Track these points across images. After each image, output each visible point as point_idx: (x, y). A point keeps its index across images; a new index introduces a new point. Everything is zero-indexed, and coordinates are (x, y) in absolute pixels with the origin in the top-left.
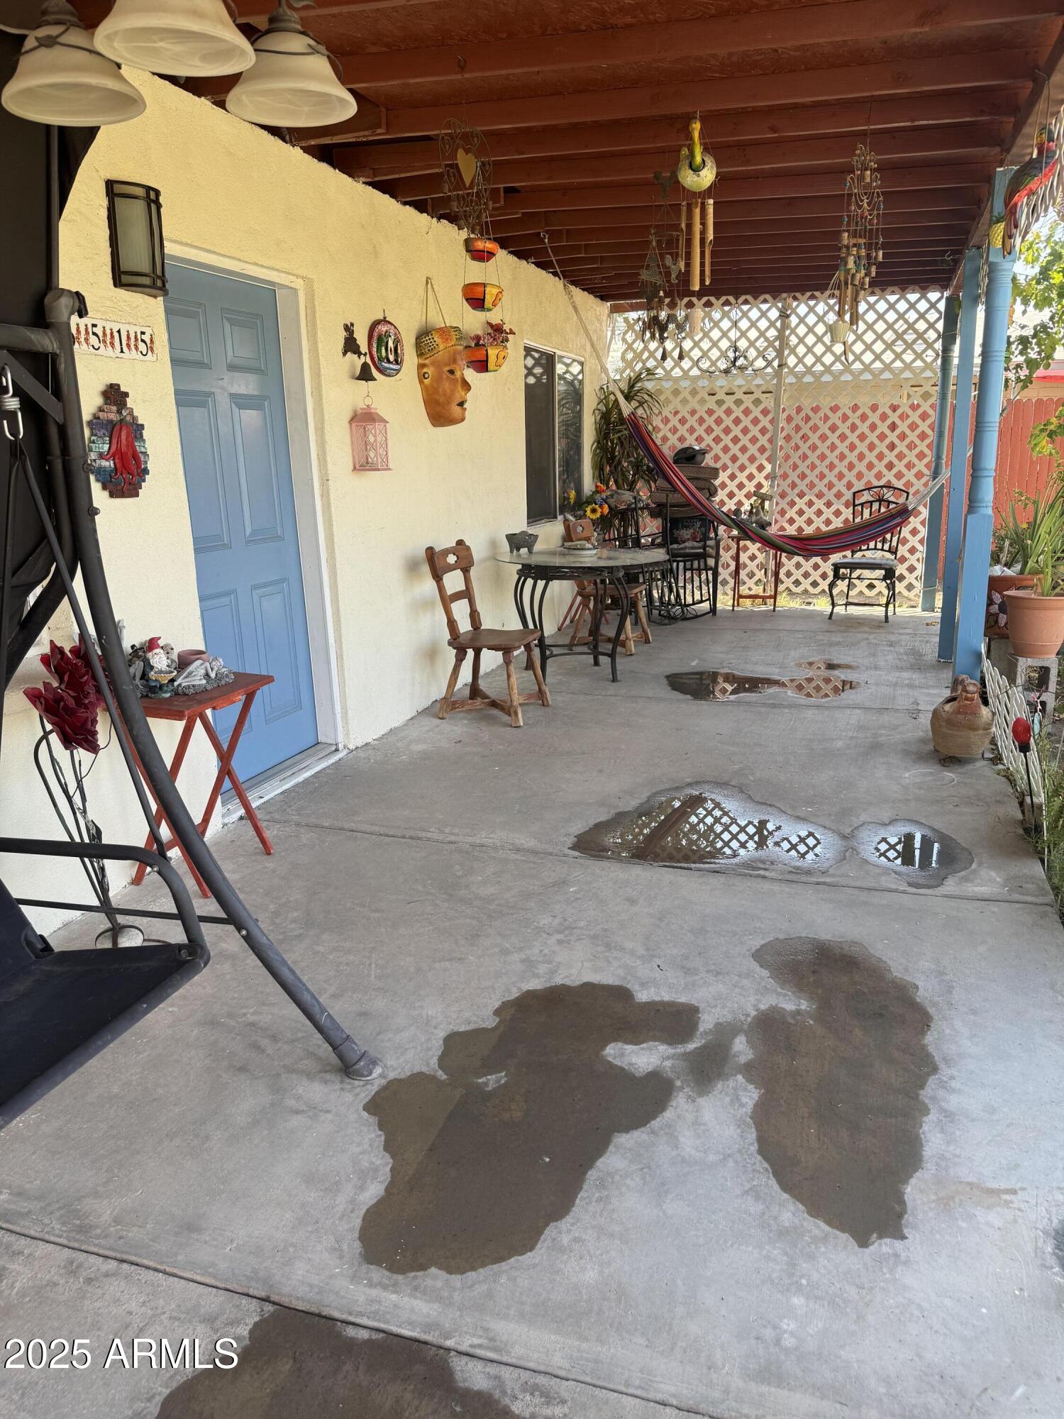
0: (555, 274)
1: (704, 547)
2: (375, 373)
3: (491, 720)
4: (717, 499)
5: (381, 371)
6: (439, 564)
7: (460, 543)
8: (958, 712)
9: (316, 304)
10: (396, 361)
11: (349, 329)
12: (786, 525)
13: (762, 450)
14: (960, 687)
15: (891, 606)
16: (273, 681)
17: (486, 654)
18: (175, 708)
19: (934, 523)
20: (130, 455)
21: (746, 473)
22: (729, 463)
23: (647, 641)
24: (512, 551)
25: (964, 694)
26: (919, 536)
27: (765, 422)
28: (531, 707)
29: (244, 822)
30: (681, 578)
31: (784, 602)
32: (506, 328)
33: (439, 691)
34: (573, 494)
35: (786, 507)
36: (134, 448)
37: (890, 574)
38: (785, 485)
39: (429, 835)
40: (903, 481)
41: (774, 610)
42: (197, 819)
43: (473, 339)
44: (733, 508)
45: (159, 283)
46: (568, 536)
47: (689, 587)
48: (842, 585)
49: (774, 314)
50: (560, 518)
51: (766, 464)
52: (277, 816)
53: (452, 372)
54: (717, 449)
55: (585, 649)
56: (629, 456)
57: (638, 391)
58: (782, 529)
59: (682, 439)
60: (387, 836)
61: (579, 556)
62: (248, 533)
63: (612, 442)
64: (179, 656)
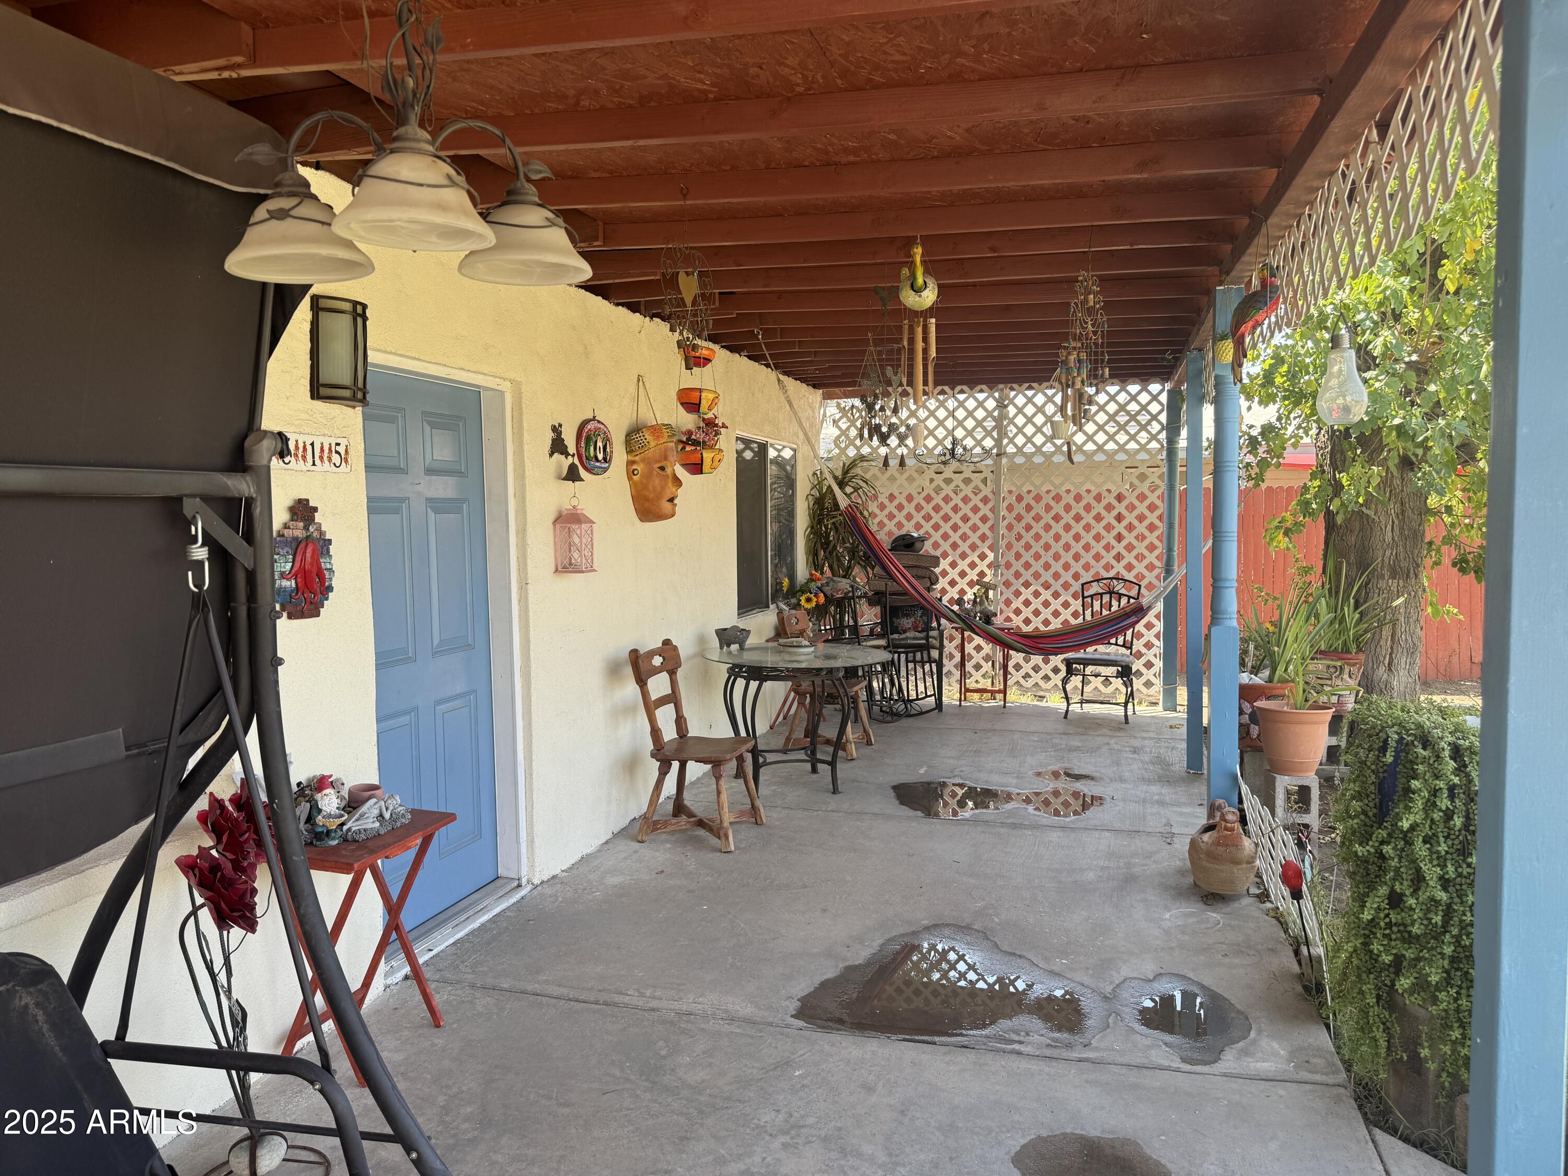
0: (768, 366)
1: (927, 638)
2: (582, 472)
3: (698, 843)
4: (938, 587)
5: (587, 469)
6: (643, 666)
7: (667, 642)
8: (1218, 844)
9: (524, 406)
10: (605, 459)
11: (556, 430)
12: (1012, 616)
13: (983, 538)
14: (1218, 814)
15: (1130, 706)
16: (455, 819)
17: (691, 766)
18: (343, 860)
19: (1170, 617)
20: (315, 570)
21: (968, 560)
22: (950, 551)
23: (869, 743)
24: (721, 648)
25: (1223, 823)
26: (1155, 631)
27: (985, 510)
28: (743, 826)
29: (409, 982)
30: (903, 672)
31: (1014, 697)
32: (719, 422)
33: (639, 806)
34: (786, 582)
35: (1012, 597)
36: (319, 564)
37: (1126, 673)
38: (1009, 575)
39: (627, 999)
40: (1134, 572)
41: (1005, 706)
42: (355, 984)
43: (685, 434)
44: (956, 597)
45: (360, 395)
46: (781, 631)
47: (912, 678)
48: (1076, 681)
49: (991, 404)
50: (772, 607)
51: (988, 552)
52: (448, 975)
53: (662, 468)
54: (937, 536)
55: (801, 755)
56: (844, 543)
57: (853, 477)
58: (1008, 619)
59: (900, 525)
60: (577, 1001)
61: (796, 654)
62: (435, 644)
63: (826, 527)
64: (350, 792)
